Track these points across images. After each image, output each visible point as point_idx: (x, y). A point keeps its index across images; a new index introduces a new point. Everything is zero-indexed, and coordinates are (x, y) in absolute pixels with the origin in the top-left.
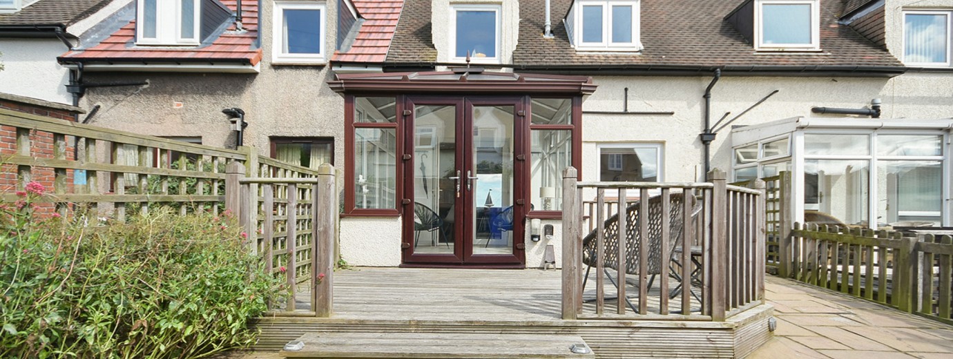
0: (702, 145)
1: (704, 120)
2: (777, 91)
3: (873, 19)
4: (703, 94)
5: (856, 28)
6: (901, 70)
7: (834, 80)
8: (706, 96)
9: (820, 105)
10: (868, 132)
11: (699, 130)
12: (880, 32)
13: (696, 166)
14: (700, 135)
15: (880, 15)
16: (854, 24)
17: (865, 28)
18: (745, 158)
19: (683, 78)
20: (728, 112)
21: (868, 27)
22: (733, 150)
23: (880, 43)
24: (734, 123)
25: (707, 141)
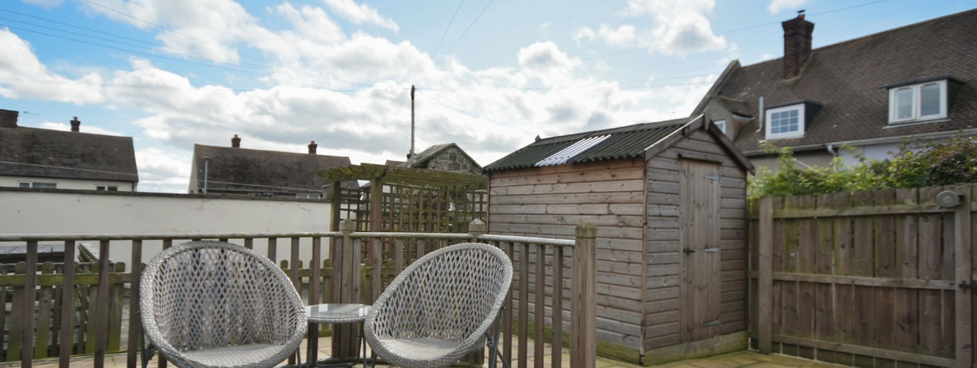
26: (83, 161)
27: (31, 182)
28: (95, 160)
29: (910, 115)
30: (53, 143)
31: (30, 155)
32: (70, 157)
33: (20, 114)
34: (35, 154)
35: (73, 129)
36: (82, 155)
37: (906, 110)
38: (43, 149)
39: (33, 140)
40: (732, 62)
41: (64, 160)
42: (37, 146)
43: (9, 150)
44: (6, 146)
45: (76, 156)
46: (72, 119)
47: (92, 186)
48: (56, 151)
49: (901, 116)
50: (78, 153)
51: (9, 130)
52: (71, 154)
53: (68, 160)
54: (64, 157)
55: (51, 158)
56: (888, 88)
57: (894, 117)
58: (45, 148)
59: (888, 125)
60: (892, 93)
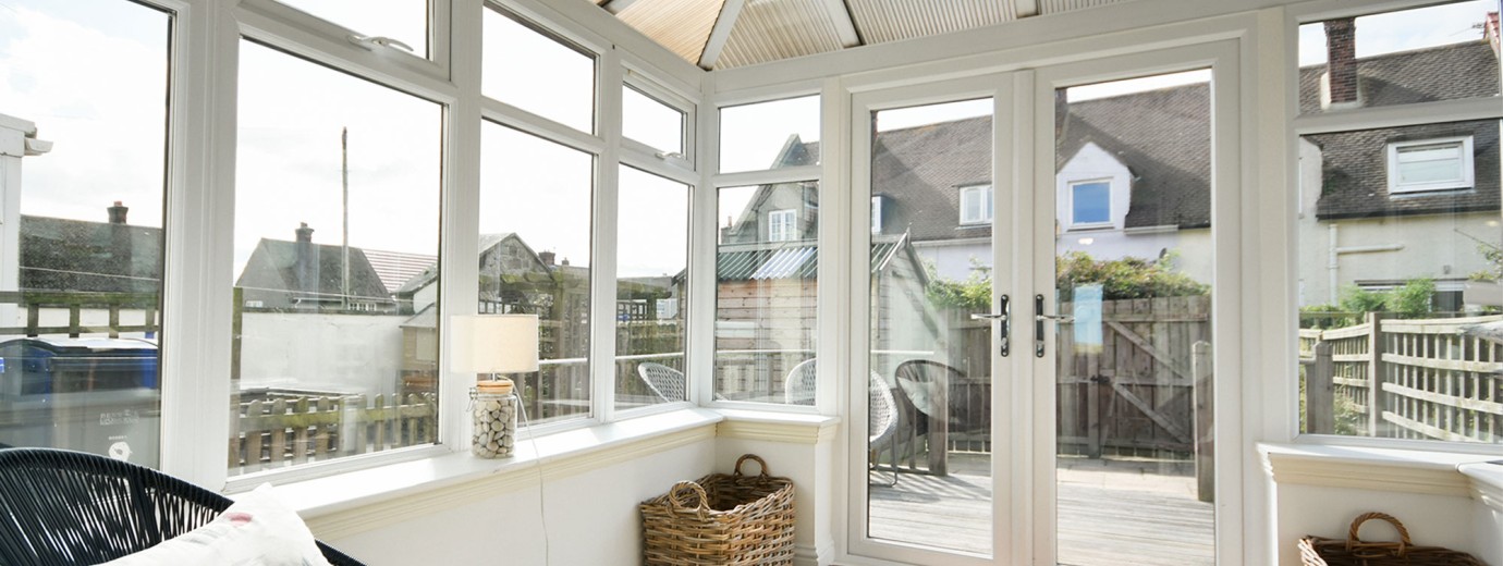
29: (978, 217)
37: (974, 211)
40: (792, 135)
49: (969, 218)
56: (960, 187)
57: (964, 219)
59: (959, 225)
60: (963, 190)
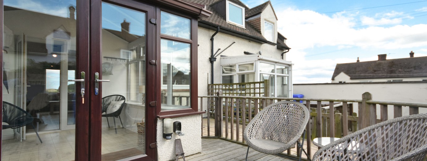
0: (210, 63)
1: (211, 51)
2: (235, 42)
3: (256, 21)
4: (210, 38)
5: (250, 23)
6: (266, 42)
7: (249, 41)
8: (212, 40)
9: (246, 51)
10: (274, 64)
11: (209, 56)
12: (259, 26)
13: (208, 74)
14: (210, 58)
15: (259, 20)
16: (249, 22)
17: (253, 24)
18: (226, 71)
19: (202, 28)
20: (219, 48)
21: (255, 24)
22: (221, 67)
23: (259, 30)
24: (221, 54)
25: (212, 61)
26: (415, 69)
27: (392, 80)
28: (421, 68)
30: (401, 63)
31: (391, 69)
32: (409, 68)
33: (387, 55)
34: (393, 69)
35: (411, 56)
36: (415, 67)
38: (397, 67)
39: (392, 64)
41: (406, 70)
42: (394, 66)
43: (383, 69)
44: (382, 68)
45: (411, 68)
46: (410, 52)
47: (420, 79)
48: (402, 67)
50: (413, 66)
51: (383, 62)
52: (409, 67)
53: (408, 70)
54: (406, 69)
55: (400, 70)
58: (397, 66)
